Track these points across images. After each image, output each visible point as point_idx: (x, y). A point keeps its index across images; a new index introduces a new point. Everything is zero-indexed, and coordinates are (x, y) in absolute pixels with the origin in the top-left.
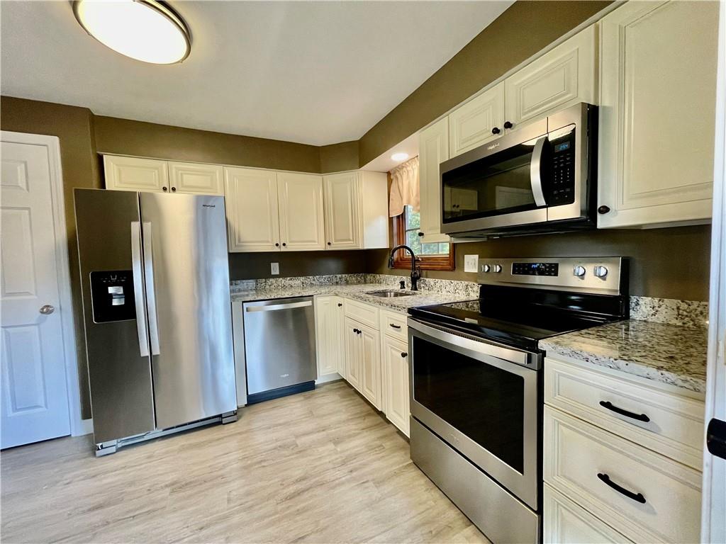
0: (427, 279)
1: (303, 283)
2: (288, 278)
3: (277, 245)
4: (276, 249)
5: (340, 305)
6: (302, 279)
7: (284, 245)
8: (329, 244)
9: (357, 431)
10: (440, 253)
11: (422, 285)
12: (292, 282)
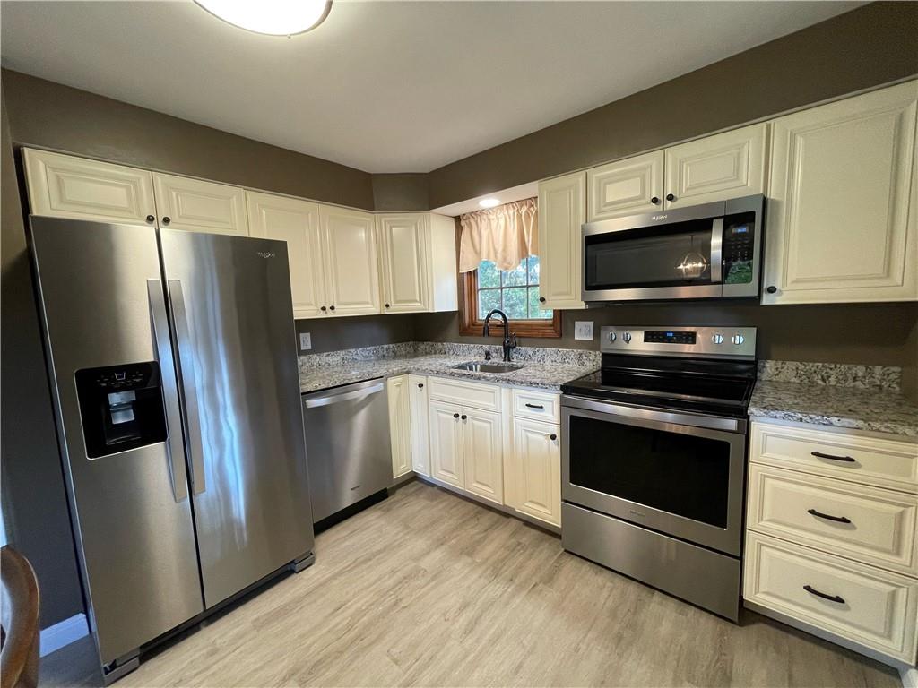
0: (523, 348)
1: (343, 359)
2: (325, 354)
3: (324, 309)
4: (322, 315)
5: (421, 386)
6: (342, 353)
7: (332, 308)
8: (387, 306)
9: (482, 535)
10: (530, 317)
11: (514, 355)
12: (329, 359)
